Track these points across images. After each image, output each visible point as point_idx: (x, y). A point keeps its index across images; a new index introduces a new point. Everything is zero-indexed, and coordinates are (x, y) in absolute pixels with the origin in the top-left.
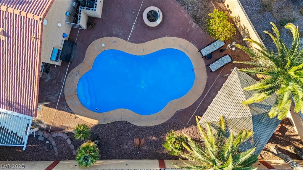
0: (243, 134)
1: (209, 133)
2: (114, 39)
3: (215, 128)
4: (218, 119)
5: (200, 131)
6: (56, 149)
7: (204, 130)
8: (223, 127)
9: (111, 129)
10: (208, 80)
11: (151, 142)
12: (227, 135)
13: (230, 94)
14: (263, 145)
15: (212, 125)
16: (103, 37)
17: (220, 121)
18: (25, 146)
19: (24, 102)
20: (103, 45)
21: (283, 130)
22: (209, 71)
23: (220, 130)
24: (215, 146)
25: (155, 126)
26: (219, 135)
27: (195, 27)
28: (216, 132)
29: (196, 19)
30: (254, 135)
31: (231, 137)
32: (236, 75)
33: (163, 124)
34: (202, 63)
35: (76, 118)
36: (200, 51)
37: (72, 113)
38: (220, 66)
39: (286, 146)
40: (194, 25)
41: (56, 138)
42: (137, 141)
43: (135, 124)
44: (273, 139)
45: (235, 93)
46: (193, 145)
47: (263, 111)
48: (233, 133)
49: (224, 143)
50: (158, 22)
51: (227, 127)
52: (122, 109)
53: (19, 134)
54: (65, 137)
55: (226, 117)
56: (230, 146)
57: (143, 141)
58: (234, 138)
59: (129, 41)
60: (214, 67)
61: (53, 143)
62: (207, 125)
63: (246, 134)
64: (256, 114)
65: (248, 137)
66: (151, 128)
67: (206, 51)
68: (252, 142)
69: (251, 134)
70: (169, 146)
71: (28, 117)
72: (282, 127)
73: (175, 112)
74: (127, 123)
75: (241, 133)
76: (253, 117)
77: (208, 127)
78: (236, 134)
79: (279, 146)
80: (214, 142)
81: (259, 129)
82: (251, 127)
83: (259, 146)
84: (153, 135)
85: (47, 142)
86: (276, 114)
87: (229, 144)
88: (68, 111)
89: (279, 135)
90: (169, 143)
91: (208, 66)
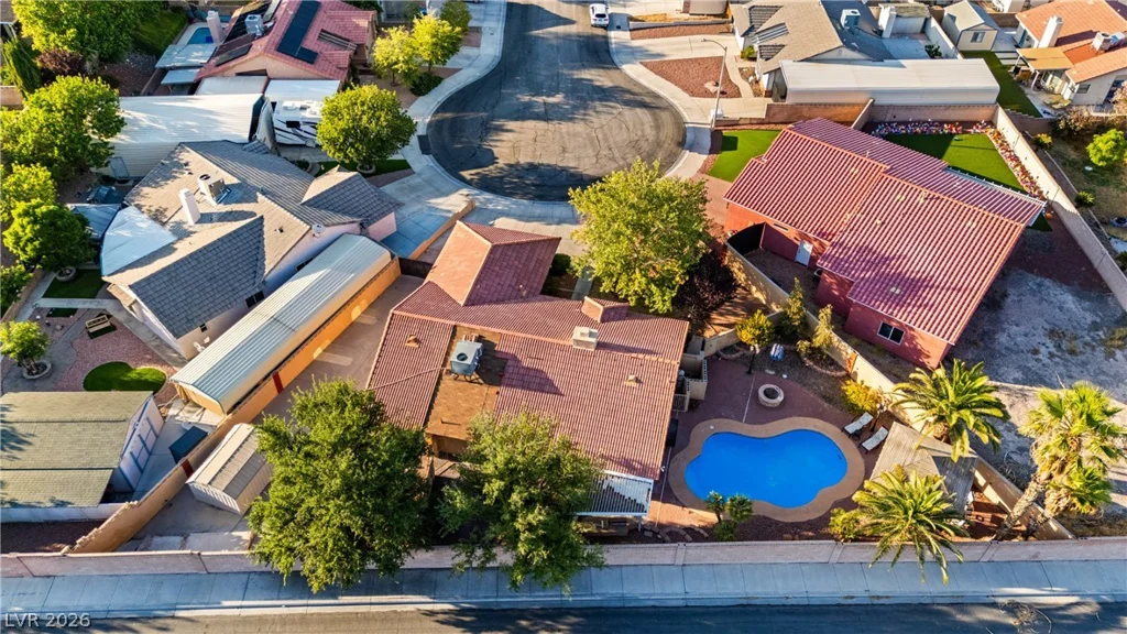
2: (725, 420)
10: (865, 463)
20: (712, 428)
25: (809, 521)
29: (827, 399)
34: (850, 442)
35: (690, 512)
36: (843, 428)
37: (684, 506)
40: (826, 405)
43: (778, 518)
53: (638, 501)
57: (796, 537)
59: (746, 422)
60: (869, 445)
66: (804, 523)
67: (850, 429)
73: (832, 502)
74: (766, 518)
84: (809, 531)
91: (860, 446)
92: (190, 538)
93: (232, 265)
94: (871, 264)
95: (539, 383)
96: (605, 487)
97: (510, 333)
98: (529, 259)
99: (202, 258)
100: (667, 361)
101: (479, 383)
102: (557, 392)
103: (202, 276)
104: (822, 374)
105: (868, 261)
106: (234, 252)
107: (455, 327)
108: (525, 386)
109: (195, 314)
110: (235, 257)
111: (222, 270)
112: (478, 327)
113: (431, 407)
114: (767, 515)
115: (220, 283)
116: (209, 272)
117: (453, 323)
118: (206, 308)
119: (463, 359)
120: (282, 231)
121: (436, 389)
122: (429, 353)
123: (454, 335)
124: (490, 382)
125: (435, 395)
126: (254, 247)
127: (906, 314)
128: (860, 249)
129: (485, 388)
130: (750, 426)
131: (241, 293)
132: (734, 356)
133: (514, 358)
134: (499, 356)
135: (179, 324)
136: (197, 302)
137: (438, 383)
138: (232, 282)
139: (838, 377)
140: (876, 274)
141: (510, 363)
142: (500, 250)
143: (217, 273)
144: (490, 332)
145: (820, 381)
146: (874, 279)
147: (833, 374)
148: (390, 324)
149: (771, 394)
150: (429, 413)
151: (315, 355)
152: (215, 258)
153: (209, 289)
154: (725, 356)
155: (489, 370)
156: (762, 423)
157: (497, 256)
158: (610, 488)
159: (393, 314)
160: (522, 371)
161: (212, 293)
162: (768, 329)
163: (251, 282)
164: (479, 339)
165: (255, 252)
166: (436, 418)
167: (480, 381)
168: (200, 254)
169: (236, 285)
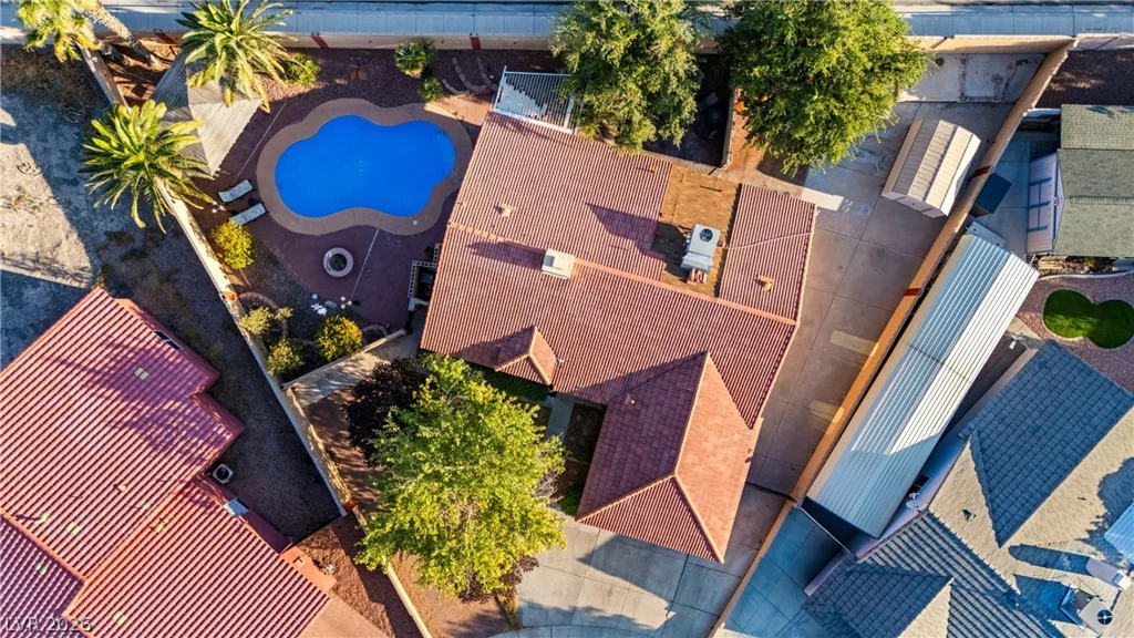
0: (200, 82)
1: (247, 85)
2: (399, 232)
3: (239, 92)
4: (236, 103)
5: (260, 89)
6: (481, 67)
7: (253, 88)
8: (228, 91)
9: (403, 95)
10: (255, 168)
11: (341, 74)
12: (222, 81)
13: (219, 137)
14: (173, 67)
15: (243, 96)
16: (416, 235)
17: (232, 101)
18: (505, 72)
19: (497, 130)
20: (415, 223)
21: (139, 91)
22: (253, 181)
23: (233, 88)
24: (239, 66)
25: (335, 99)
26: (234, 82)
27: (274, 249)
28: (238, 85)
29: (273, 261)
30: (185, 81)
31: (217, 78)
32: (211, 164)
33: (323, 102)
34: (263, 194)
35: (456, 114)
36: (267, 212)
37: (462, 121)
38: (236, 188)
39: (136, 67)
40: (277, 253)
41: (481, 83)
42: (362, 76)
43: (367, 102)
44: (156, 77)
45: (211, 139)
46: (271, 70)
47: (173, 114)
48: (215, 84)
49: (226, 70)
50: (330, 254)
51: (223, 92)
52: (386, 125)
53: (511, 88)
54: (468, 84)
55: (224, 106)
56: (217, 66)
57: (353, 77)
58: (213, 78)
59: (376, 229)
60: (244, 187)
61: (484, 76)
62: (250, 96)
63: (196, 82)
64: (184, 109)
65: (194, 77)
66: (342, 96)
67: (258, 210)
68: (188, 71)
69: (190, 82)
70: (308, 68)
71: (498, 111)
72: (141, 96)
73: (306, 120)
74: (379, 103)
75: (204, 83)
76: (187, 104)
77: (249, 92)
78: (211, 83)
79: (145, 65)
80: (240, 72)
81: (180, 88)
82: (189, 91)
83: (178, 66)
84: (339, 85)
85: (492, 77)
86: (158, 107)
87: (218, 68)
88: (468, 124)
89: (146, 83)
90: (310, 72)
91: (255, 189)
92: (959, 95)
93: (1017, 457)
94: (158, 420)
95: (613, 220)
96: (545, 106)
97: (649, 281)
98: (622, 462)
99: (1060, 459)
100: (462, 228)
101: (684, 228)
102: (594, 208)
103: (1052, 432)
104: (270, 298)
105: (161, 425)
106: (1019, 478)
107: (717, 294)
108: (628, 218)
109: (1040, 375)
110: (1016, 470)
111: (1027, 446)
112: (688, 292)
113: (735, 208)
114: (377, 107)
115: (1024, 427)
116: (1044, 440)
117: (719, 301)
118: (1030, 386)
119: (706, 231)
120: (966, 512)
121: (731, 226)
122: (745, 268)
123: (717, 286)
124: (669, 227)
125: (732, 221)
126: (996, 491)
127: (141, 337)
128: (165, 448)
129: (675, 221)
130: (371, 224)
131: (991, 416)
132: (371, 327)
133: (643, 251)
134: (661, 255)
135: (1055, 359)
136: (1044, 394)
137: (730, 232)
138: (1010, 430)
139: (250, 290)
140: (158, 402)
141: (649, 246)
142: (662, 469)
143: (1033, 440)
144: (673, 285)
145: (274, 288)
146: (163, 397)
147: (255, 295)
148: (797, 307)
149: (339, 262)
150: (736, 202)
151: (877, 345)
152: (1043, 464)
153: (1035, 414)
154: (382, 328)
155: (671, 241)
156: (358, 227)
157: (666, 455)
158: (540, 104)
159: (795, 319)
160: (634, 234)
161: (1028, 409)
162: (323, 334)
163: (983, 435)
164: (685, 274)
165: (993, 482)
166: (729, 196)
167: (682, 231)
168: (1065, 466)
169: (1001, 428)
